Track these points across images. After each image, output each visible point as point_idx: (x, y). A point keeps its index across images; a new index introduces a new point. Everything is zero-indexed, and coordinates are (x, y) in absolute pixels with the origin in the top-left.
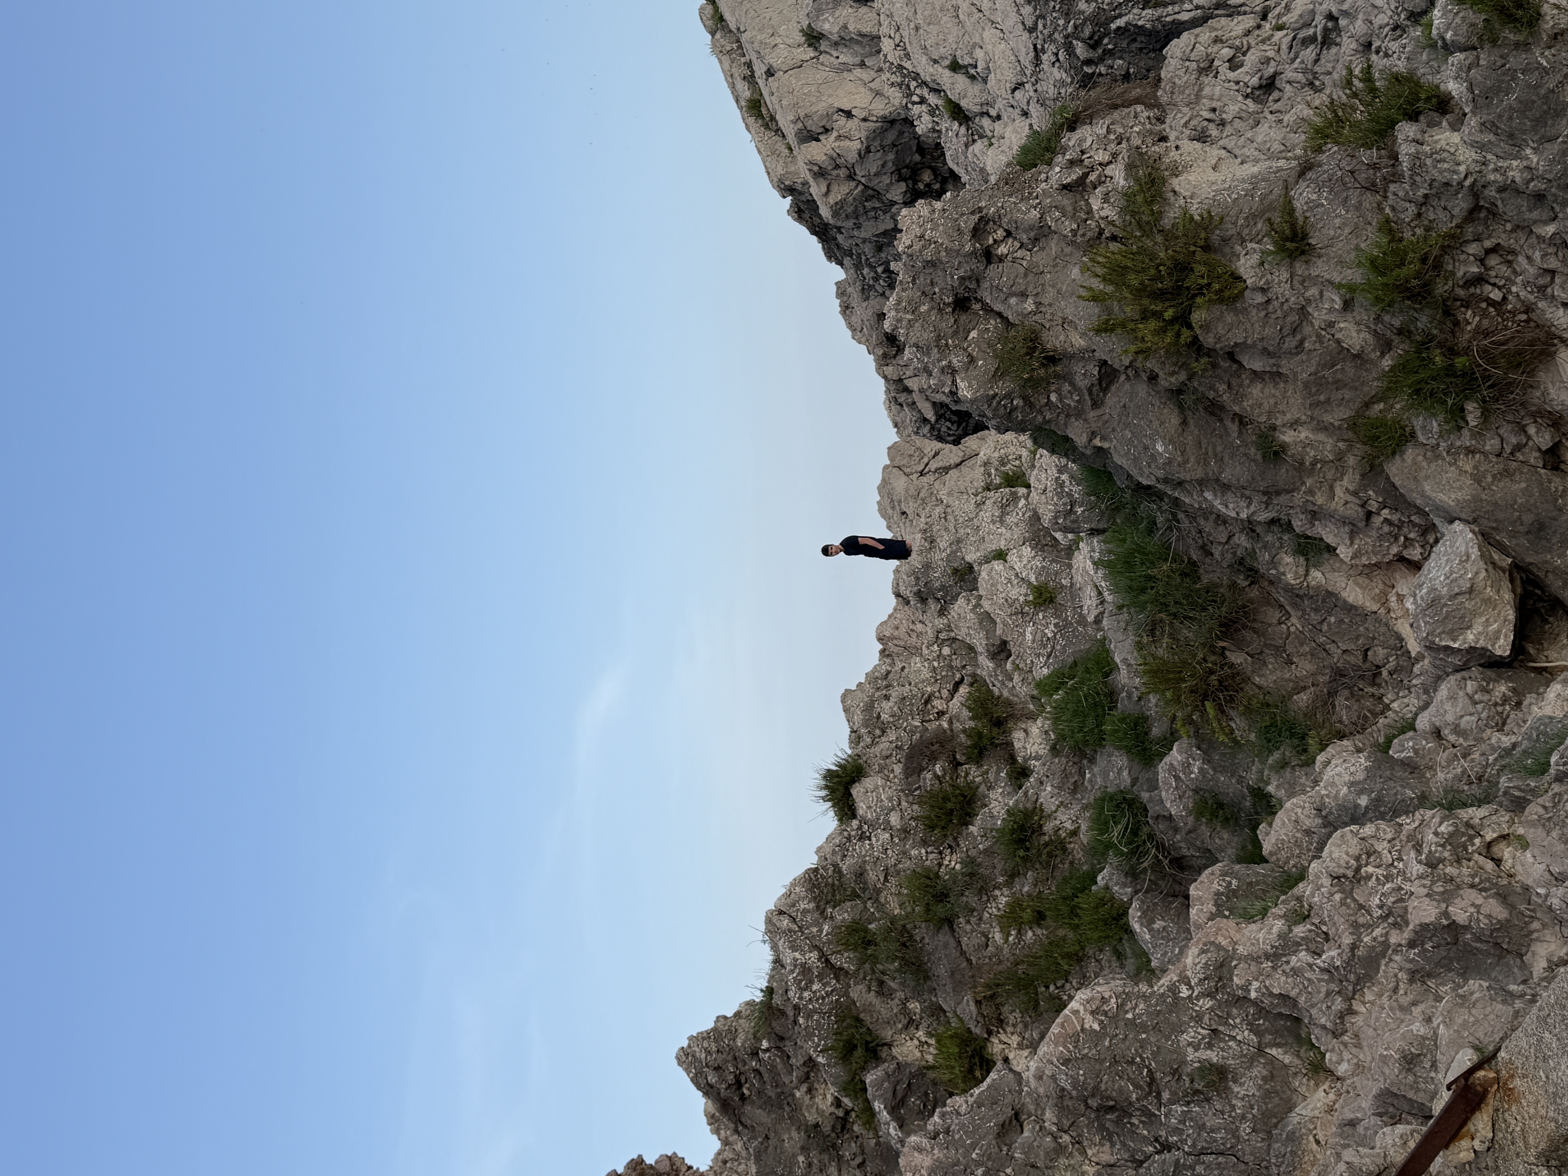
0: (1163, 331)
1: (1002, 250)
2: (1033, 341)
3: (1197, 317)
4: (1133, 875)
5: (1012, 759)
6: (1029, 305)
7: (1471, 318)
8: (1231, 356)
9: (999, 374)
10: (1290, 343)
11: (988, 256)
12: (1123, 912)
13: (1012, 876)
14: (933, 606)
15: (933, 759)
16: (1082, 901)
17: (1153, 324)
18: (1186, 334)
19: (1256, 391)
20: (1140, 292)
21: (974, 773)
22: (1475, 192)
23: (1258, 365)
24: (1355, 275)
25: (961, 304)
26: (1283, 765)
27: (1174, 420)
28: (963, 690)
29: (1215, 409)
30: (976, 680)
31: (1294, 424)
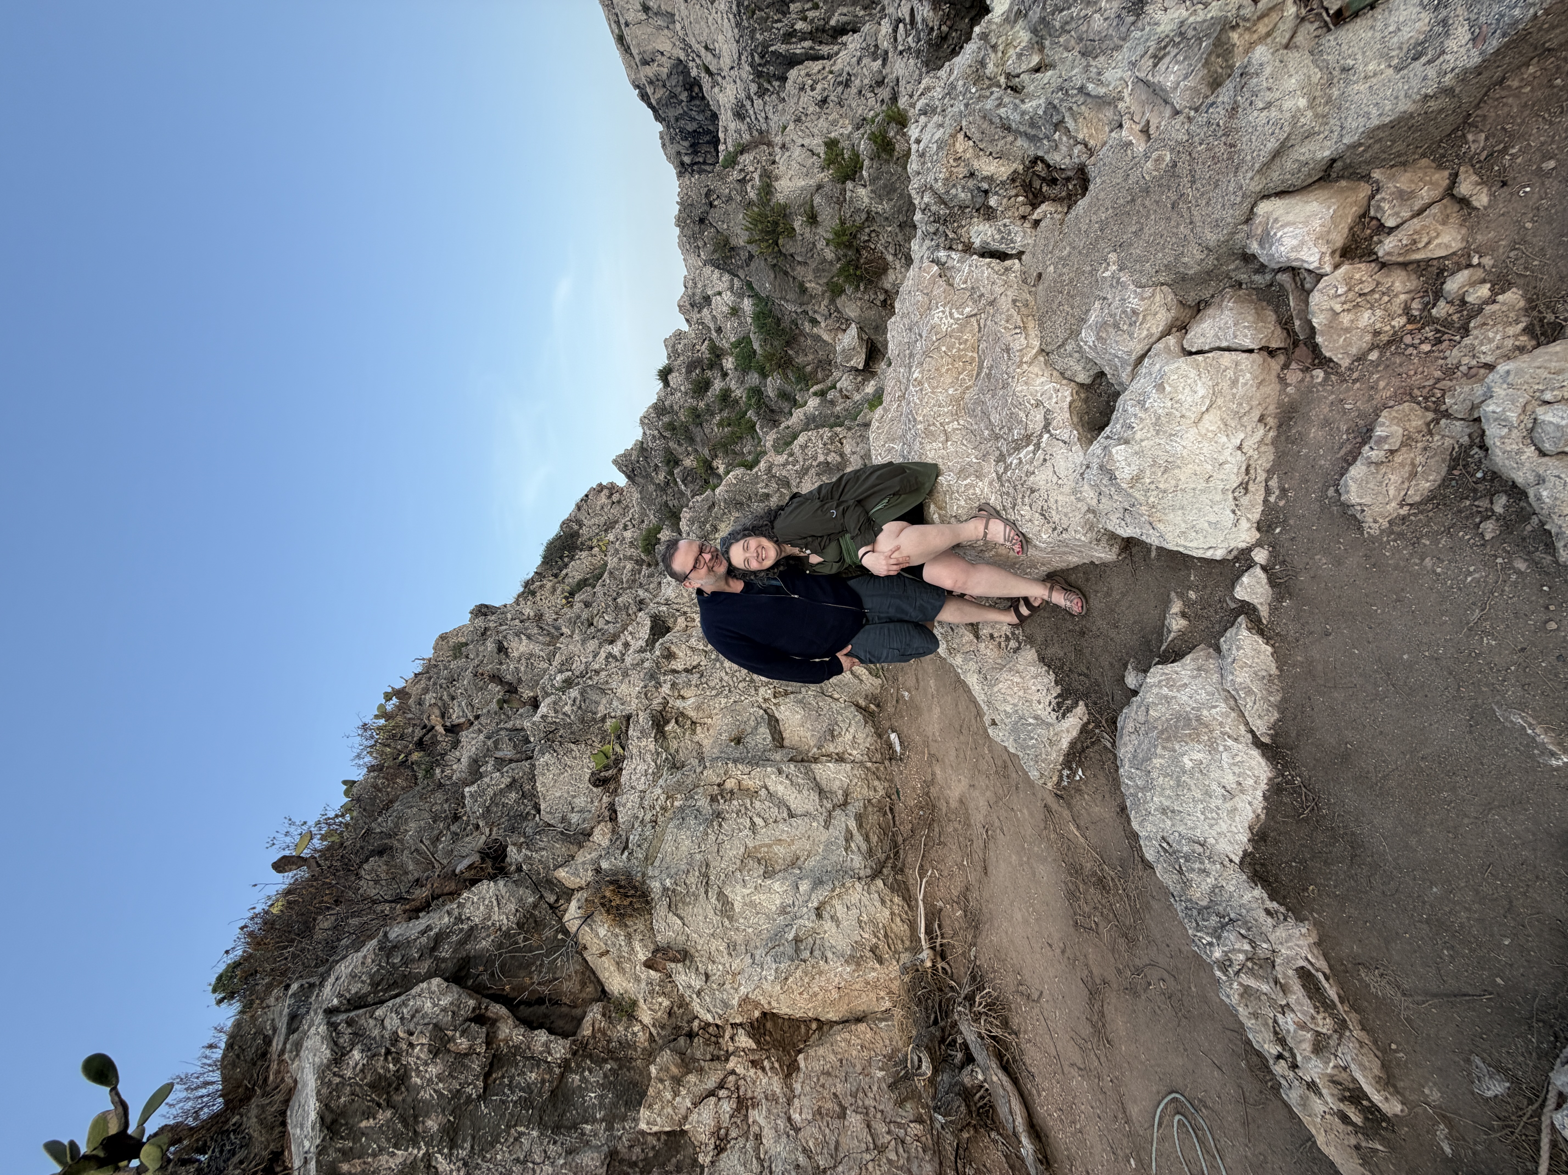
0: (768, 247)
1: (716, 203)
2: (727, 242)
3: (780, 242)
4: (758, 414)
5: (722, 368)
6: (725, 226)
7: (865, 253)
8: (792, 255)
9: (715, 251)
10: (809, 255)
11: (711, 205)
12: (754, 426)
13: (721, 410)
14: (696, 310)
15: (695, 368)
16: (742, 421)
17: (765, 244)
18: (776, 249)
19: (798, 268)
20: (762, 231)
21: (709, 373)
22: (868, 213)
23: (800, 259)
24: (830, 236)
25: (702, 221)
26: (801, 390)
27: (773, 276)
28: (706, 342)
29: (786, 273)
30: (711, 339)
31: (810, 281)
